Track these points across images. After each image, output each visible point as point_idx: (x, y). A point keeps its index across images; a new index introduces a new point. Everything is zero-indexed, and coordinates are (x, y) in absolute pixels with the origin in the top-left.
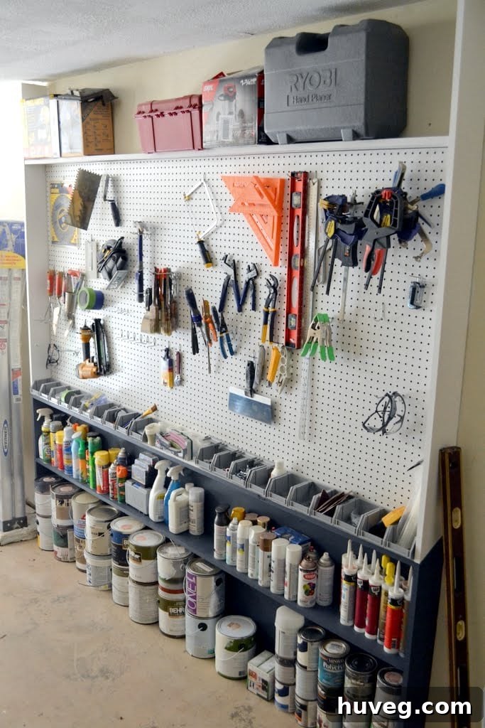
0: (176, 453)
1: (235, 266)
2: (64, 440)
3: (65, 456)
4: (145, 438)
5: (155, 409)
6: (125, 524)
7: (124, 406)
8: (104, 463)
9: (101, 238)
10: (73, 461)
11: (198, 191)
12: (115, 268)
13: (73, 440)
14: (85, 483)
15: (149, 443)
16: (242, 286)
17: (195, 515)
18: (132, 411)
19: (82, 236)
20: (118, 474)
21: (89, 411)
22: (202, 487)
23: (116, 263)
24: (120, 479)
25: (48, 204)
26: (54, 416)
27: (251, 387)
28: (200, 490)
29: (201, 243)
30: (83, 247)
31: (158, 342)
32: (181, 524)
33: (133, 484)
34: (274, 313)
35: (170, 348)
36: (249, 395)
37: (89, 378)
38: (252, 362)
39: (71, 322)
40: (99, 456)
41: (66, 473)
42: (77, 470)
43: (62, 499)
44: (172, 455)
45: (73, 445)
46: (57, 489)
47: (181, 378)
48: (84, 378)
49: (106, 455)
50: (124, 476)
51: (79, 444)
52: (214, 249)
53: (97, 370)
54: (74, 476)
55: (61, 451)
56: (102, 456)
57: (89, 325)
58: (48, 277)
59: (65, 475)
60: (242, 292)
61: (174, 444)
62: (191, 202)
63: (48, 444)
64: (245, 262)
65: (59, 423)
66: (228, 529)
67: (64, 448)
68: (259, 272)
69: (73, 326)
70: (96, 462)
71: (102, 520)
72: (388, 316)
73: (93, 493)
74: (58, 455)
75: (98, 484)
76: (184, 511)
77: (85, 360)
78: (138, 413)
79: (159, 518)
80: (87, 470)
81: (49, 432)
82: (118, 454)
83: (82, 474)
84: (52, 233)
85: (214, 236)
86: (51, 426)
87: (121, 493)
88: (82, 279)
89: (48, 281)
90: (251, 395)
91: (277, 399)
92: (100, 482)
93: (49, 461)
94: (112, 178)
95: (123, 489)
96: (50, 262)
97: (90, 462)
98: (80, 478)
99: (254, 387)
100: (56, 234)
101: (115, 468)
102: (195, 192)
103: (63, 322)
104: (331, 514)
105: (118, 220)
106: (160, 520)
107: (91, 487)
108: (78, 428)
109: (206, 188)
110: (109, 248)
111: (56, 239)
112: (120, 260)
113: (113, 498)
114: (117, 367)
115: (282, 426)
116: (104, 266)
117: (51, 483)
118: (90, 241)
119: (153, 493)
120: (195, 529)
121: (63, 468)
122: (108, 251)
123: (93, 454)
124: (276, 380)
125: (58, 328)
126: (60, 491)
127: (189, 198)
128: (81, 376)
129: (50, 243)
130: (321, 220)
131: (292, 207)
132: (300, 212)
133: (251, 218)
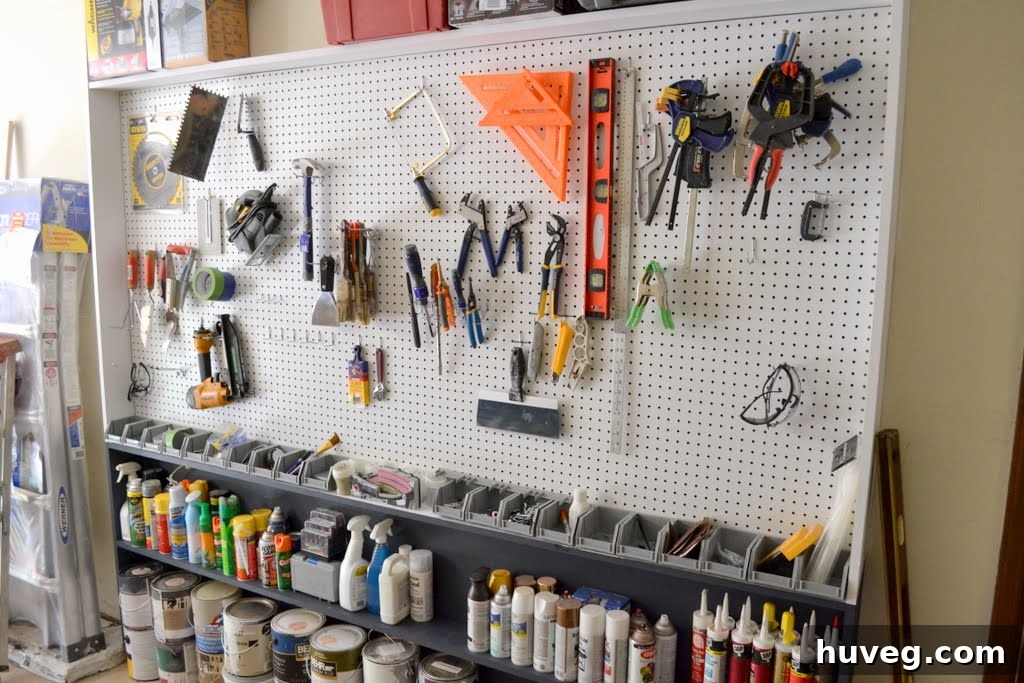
0: (392, 501)
1: (483, 209)
2: (170, 507)
3: (172, 532)
4: (332, 485)
5: (336, 441)
6: (295, 621)
7: (276, 442)
8: (250, 533)
9: (228, 192)
10: (189, 537)
11: (412, 105)
12: (262, 232)
13: (187, 504)
14: (216, 566)
15: (338, 491)
16: (498, 237)
17: (422, 591)
18: (293, 449)
19: (192, 193)
20: (278, 547)
21: (219, 455)
22: (428, 548)
23: (264, 224)
24: (281, 554)
25: (125, 151)
26: (145, 473)
27: (520, 386)
28: (426, 554)
29: (420, 180)
30: (193, 209)
31: (338, 339)
32: (400, 609)
33: (305, 559)
34: (560, 273)
35: (363, 345)
36: (518, 398)
37: (214, 405)
38: (520, 350)
39: (172, 324)
40: (239, 524)
41: (175, 557)
42: (198, 550)
43: (171, 598)
44: (385, 505)
45: (189, 513)
46: (160, 583)
47: (385, 388)
48: (204, 407)
49: (250, 522)
50: (288, 548)
51: (199, 509)
52: (442, 188)
53: (228, 392)
54: (192, 559)
55: (164, 524)
56: (245, 523)
57: (209, 326)
58: (129, 261)
59: (175, 559)
60: (497, 247)
61: (386, 488)
62: (398, 122)
63: (139, 516)
64: (501, 201)
65: (156, 482)
66: (493, 604)
67: (170, 519)
68: (529, 213)
69: (176, 332)
70: (236, 534)
71: (253, 621)
72: (762, 256)
73: (231, 582)
74: (160, 531)
75: (239, 566)
76: (405, 586)
77: (202, 381)
78: (304, 451)
79: (359, 604)
80: (218, 549)
81: (140, 499)
82: (270, 516)
83: (207, 555)
84: (132, 192)
85: (444, 168)
86: (144, 489)
87: (284, 575)
88: (193, 258)
89: (130, 267)
90: (522, 397)
91: (567, 400)
92: (242, 562)
93: (143, 543)
94: (247, 99)
95: (287, 569)
96: (130, 240)
97: (223, 534)
98: (204, 561)
99: (523, 386)
100: (142, 195)
101: (270, 539)
102: (406, 105)
103: (157, 328)
104: (694, 555)
105: (261, 162)
106: (360, 608)
107: (226, 572)
108: (192, 486)
109: (427, 97)
110: (248, 203)
111: (141, 203)
112: (272, 217)
113: (269, 585)
114: (262, 386)
115: (576, 438)
116: (241, 230)
117: (150, 577)
118: (207, 197)
119: (347, 567)
120: (421, 613)
121: (168, 549)
122: (246, 208)
123: (227, 521)
124: (566, 371)
125: (150, 338)
126: (167, 586)
127: (395, 116)
128: (198, 405)
129: (130, 210)
130: (641, 127)
131: (593, 111)
132: (606, 118)
133: (515, 133)
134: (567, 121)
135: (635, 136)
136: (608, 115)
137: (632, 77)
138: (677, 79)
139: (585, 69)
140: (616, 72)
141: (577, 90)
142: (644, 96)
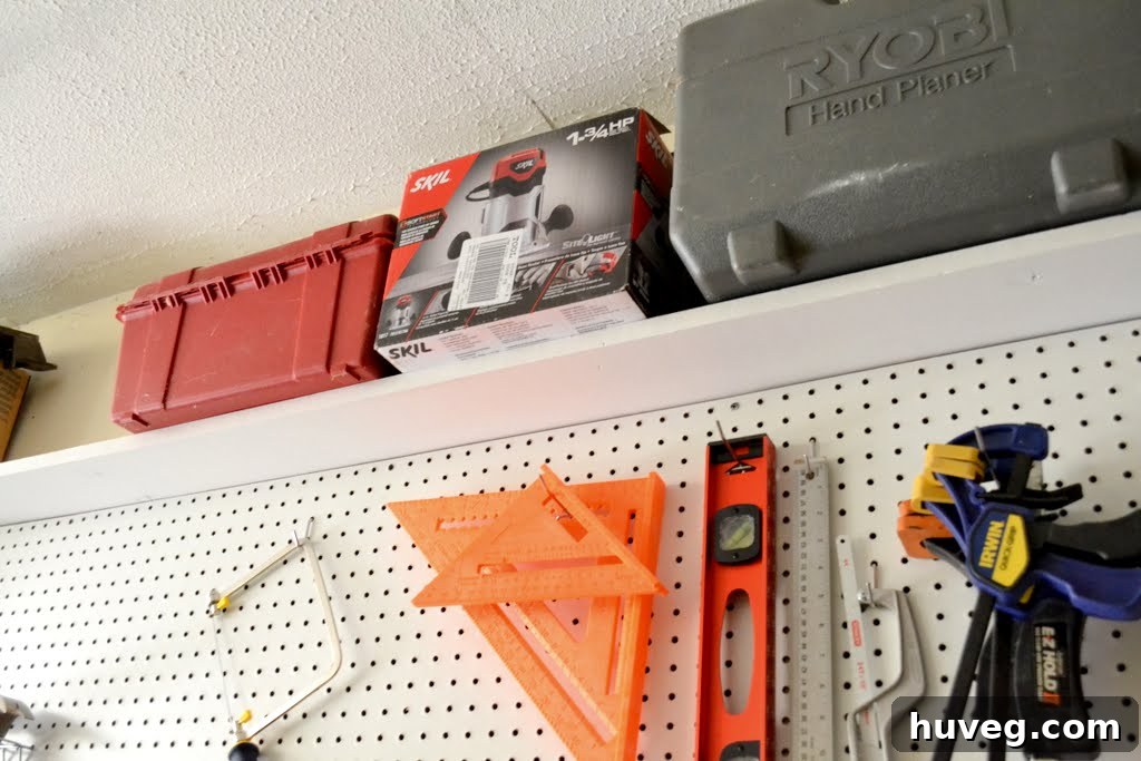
85: (313, 727)
130: (852, 597)
131: (715, 561)
132: (752, 579)
133: (503, 627)
134: (644, 581)
135: (838, 625)
136: (761, 569)
137: (820, 479)
138: (972, 422)
139: (697, 472)
140: (779, 475)
141: (673, 521)
142: (857, 524)
